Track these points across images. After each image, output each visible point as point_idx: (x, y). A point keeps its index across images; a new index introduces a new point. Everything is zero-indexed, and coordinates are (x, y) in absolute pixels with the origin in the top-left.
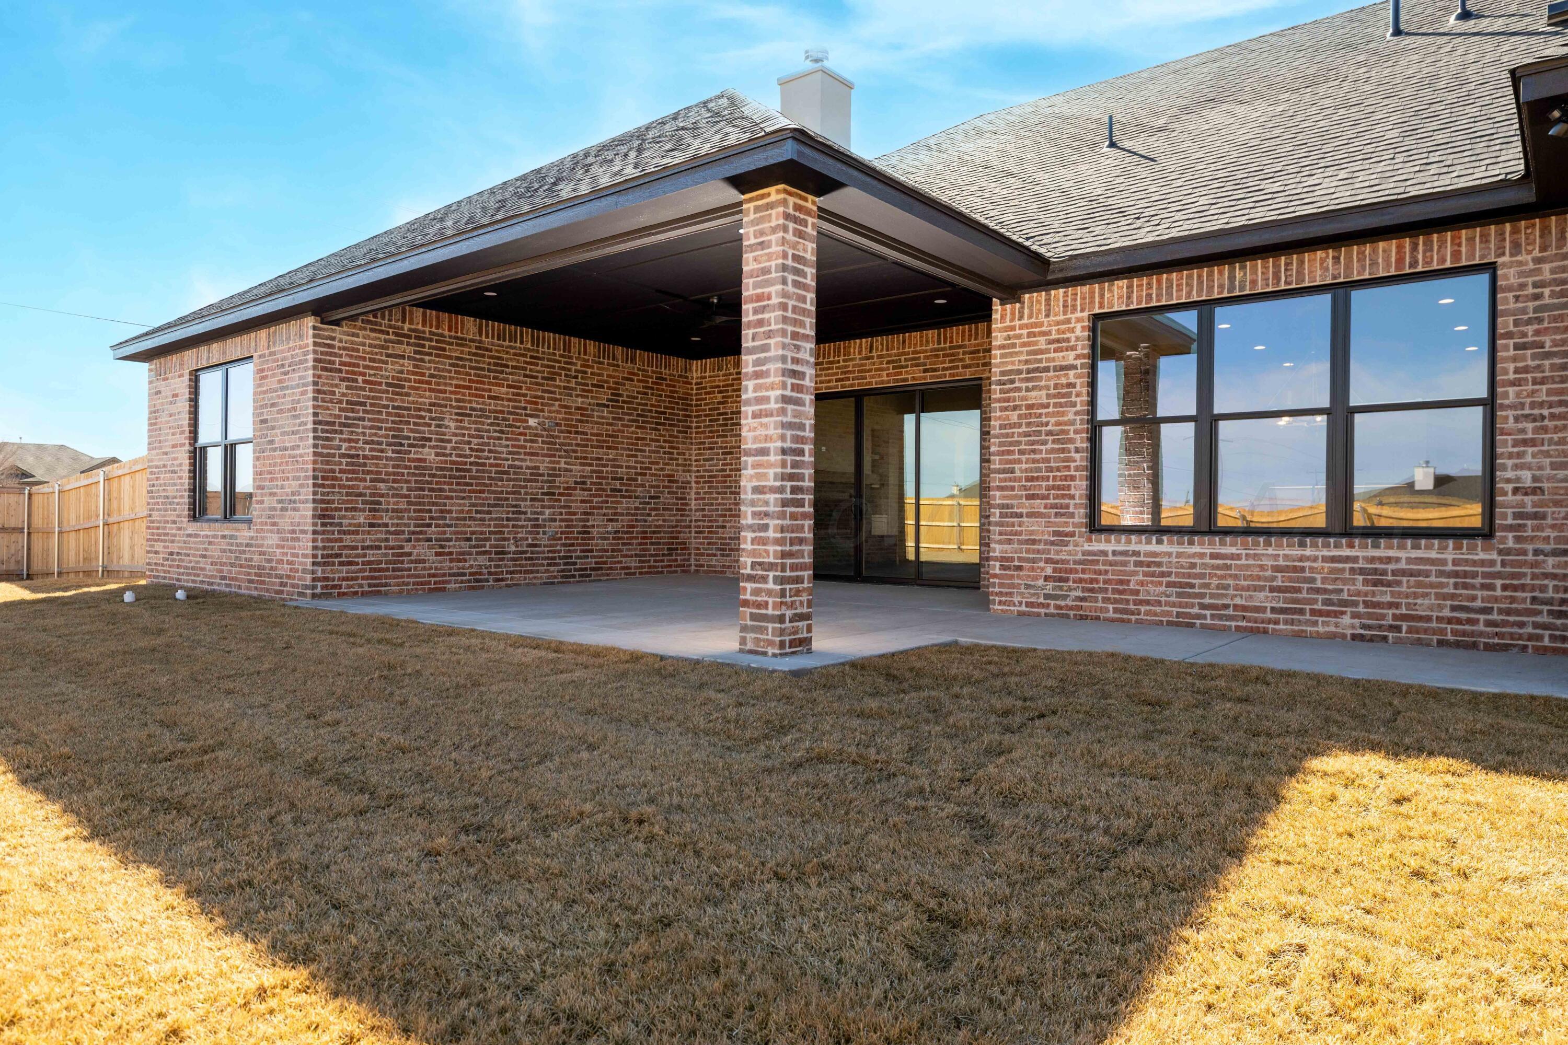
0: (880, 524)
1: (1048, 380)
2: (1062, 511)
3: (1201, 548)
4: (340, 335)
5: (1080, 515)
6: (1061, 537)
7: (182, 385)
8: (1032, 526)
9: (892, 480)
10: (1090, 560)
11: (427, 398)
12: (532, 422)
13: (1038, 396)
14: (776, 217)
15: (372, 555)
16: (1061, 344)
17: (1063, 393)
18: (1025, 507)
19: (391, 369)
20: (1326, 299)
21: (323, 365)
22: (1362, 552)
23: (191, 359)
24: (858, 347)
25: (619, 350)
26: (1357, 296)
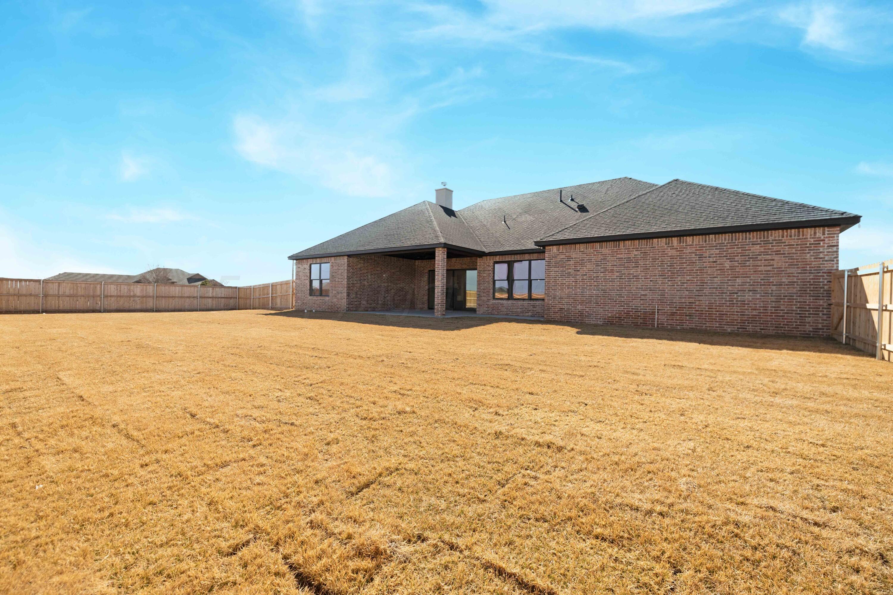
0: (459, 298)
1: (487, 272)
2: (489, 296)
3: (510, 302)
4: (351, 259)
5: (491, 296)
6: (488, 300)
7: (307, 267)
8: (483, 298)
9: (462, 287)
10: (493, 304)
11: (366, 271)
12: (384, 275)
13: (485, 275)
14: (441, 252)
15: (356, 303)
16: (489, 266)
17: (489, 274)
18: (482, 295)
19: (359, 266)
20: (528, 262)
21: (348, 266)
22: (532, 302)
23: (310, 261)
24: (454, 260)
25: (401, 259)
26: (532, 261)
